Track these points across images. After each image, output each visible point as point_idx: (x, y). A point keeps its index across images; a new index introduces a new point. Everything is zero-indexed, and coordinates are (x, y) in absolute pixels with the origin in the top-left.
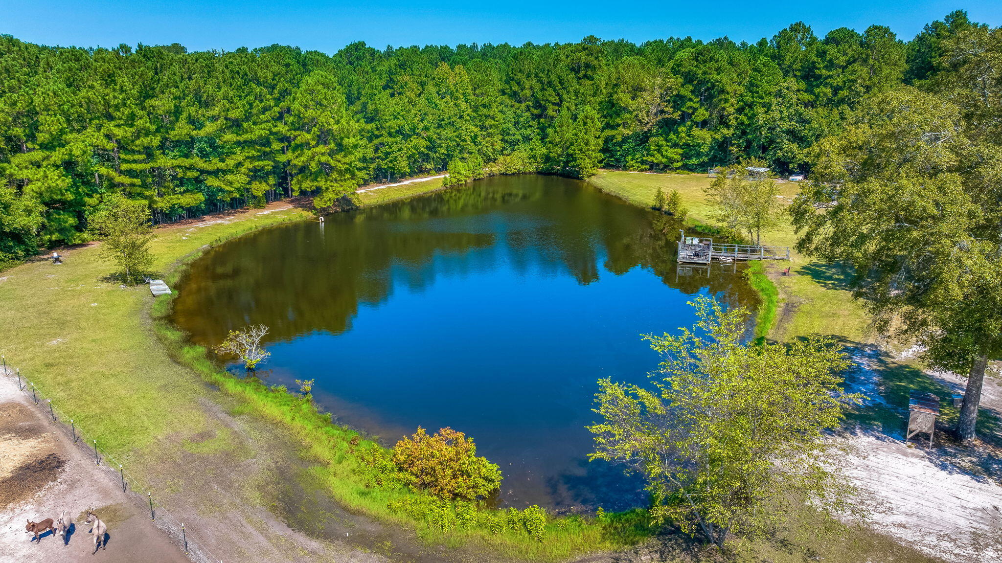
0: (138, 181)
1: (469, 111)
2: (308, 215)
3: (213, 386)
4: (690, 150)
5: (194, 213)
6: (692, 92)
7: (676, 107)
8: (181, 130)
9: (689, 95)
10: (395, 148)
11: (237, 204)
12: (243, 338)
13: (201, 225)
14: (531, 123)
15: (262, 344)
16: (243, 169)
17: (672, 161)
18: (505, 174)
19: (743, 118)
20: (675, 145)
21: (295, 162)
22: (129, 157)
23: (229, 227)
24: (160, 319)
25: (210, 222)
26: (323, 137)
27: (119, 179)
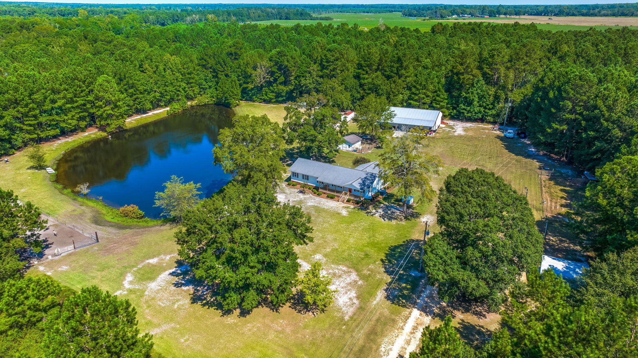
0: (32, 128)
1: (181, 76)
2: (104, 134)
3: (74, 199)
4: (278, 95)
5: (55, 137)
6: (277, 69)
7: (272, 76)
8: (48, 106)
9: (276, 70)
10: (143, 99)
11: (74, 131)
12: (82, 186)
13: (59, 142)
14: (212, 80)
15: (88, 187)
16: (75, 118)
17: (271, 99)
18: (199, 105)
19: (296, 82)
20: (273, 92)
21: (97, 113)
22: (27, 119)
23: (71, 142)
24: (53, 181)
25: (63, 141)
26: (108, 103)
27: (25, 127)
